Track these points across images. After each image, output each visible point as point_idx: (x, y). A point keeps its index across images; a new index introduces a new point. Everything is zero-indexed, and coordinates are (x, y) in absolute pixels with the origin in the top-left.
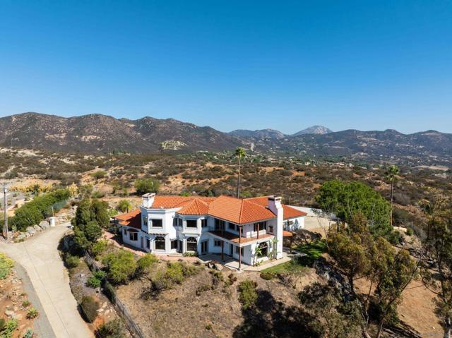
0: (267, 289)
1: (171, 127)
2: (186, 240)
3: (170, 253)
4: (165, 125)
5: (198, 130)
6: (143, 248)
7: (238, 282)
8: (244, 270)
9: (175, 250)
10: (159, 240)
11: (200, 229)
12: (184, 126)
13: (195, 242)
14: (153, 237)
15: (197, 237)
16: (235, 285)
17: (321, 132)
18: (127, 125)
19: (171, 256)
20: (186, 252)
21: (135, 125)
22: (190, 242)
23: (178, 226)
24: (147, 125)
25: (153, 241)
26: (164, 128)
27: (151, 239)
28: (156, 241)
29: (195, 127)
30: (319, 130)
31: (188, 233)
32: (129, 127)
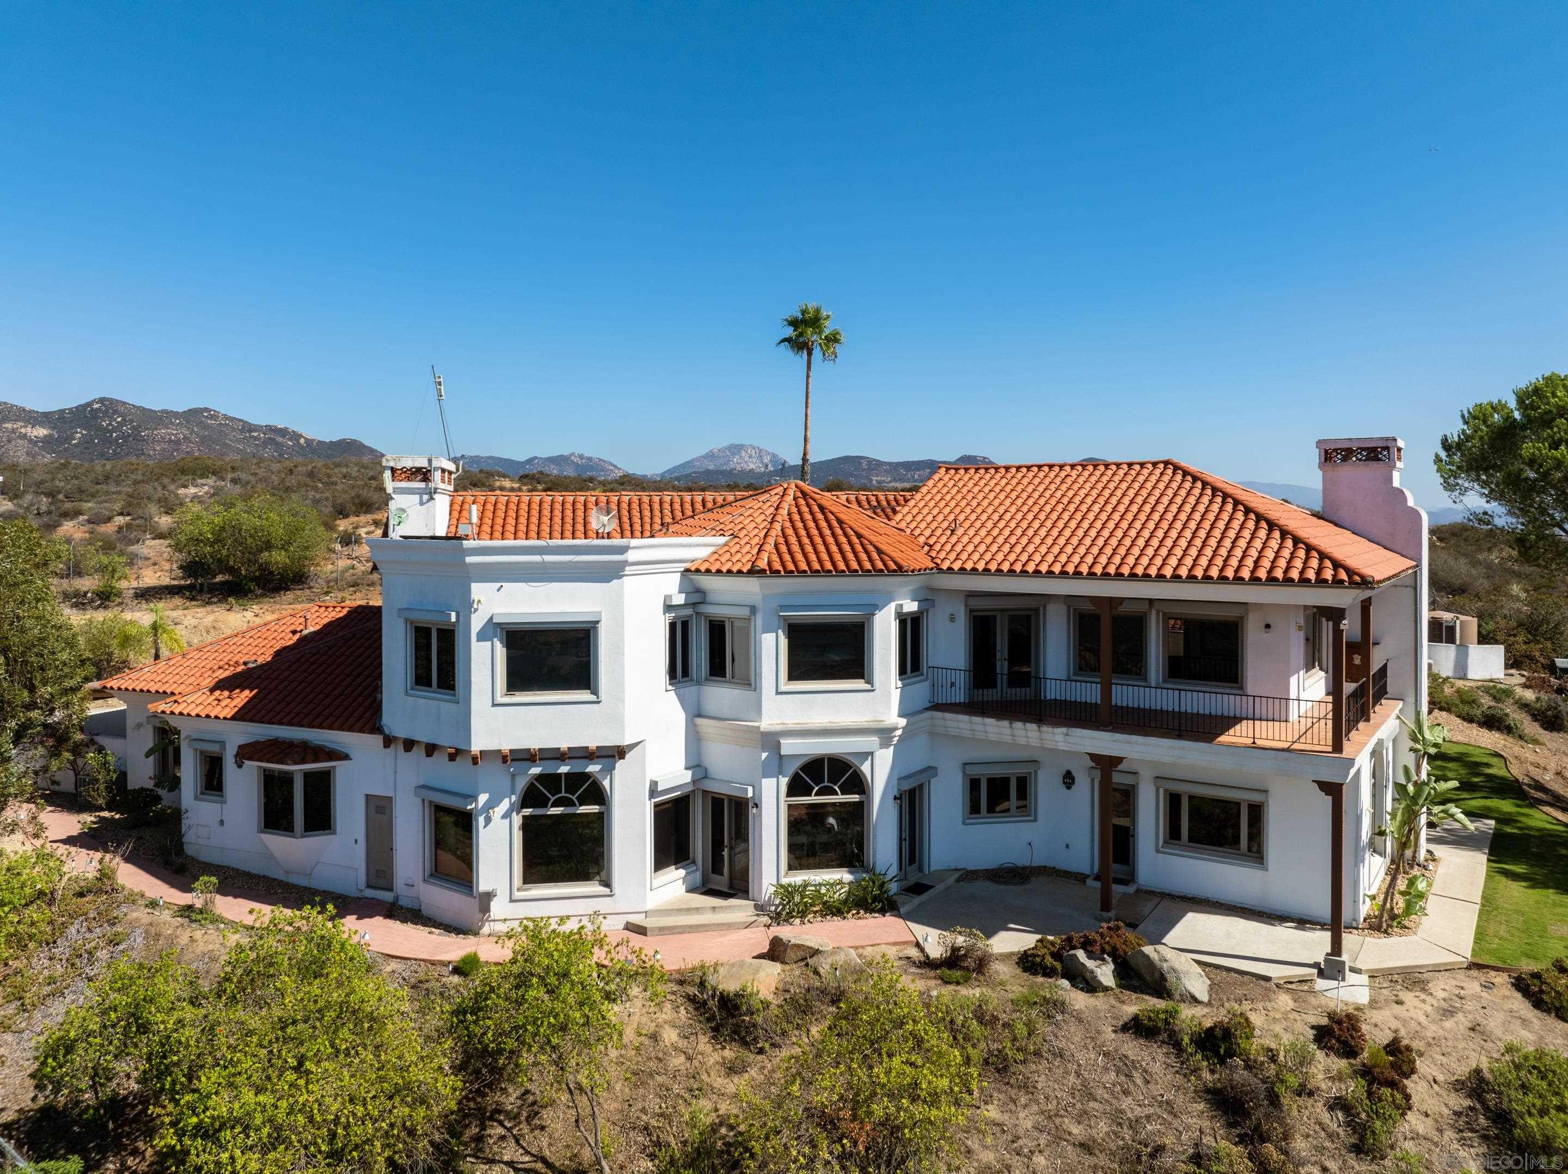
1: (204, 440)
2: (784, 781)
3: (650, 906)
4: (182, 433)
5: (314, 451)
6: (391, 890)
7: (1435, 1086)
8: (1367, 971)
9: (682, 872)
10: (555, 805)
11: (893, 686)
12: (255, 438)
13: (855, 798)
14: (507, 781)
15: (872, 754)
16: (1427, 1115)
17: (752, 466)
18: (13, 431)
19: (662, 930)
20: (785, 881)
21: (53, 429)
22: (813, 799)
23: (699, 683)
24: (106, 430)
25: (507, 815)
26: (178, 442)
27: (483, 798)
28: (527, 811)
29: (302, 441)
30: (747, 459)
31: (805, 727)
32: (24, 436)
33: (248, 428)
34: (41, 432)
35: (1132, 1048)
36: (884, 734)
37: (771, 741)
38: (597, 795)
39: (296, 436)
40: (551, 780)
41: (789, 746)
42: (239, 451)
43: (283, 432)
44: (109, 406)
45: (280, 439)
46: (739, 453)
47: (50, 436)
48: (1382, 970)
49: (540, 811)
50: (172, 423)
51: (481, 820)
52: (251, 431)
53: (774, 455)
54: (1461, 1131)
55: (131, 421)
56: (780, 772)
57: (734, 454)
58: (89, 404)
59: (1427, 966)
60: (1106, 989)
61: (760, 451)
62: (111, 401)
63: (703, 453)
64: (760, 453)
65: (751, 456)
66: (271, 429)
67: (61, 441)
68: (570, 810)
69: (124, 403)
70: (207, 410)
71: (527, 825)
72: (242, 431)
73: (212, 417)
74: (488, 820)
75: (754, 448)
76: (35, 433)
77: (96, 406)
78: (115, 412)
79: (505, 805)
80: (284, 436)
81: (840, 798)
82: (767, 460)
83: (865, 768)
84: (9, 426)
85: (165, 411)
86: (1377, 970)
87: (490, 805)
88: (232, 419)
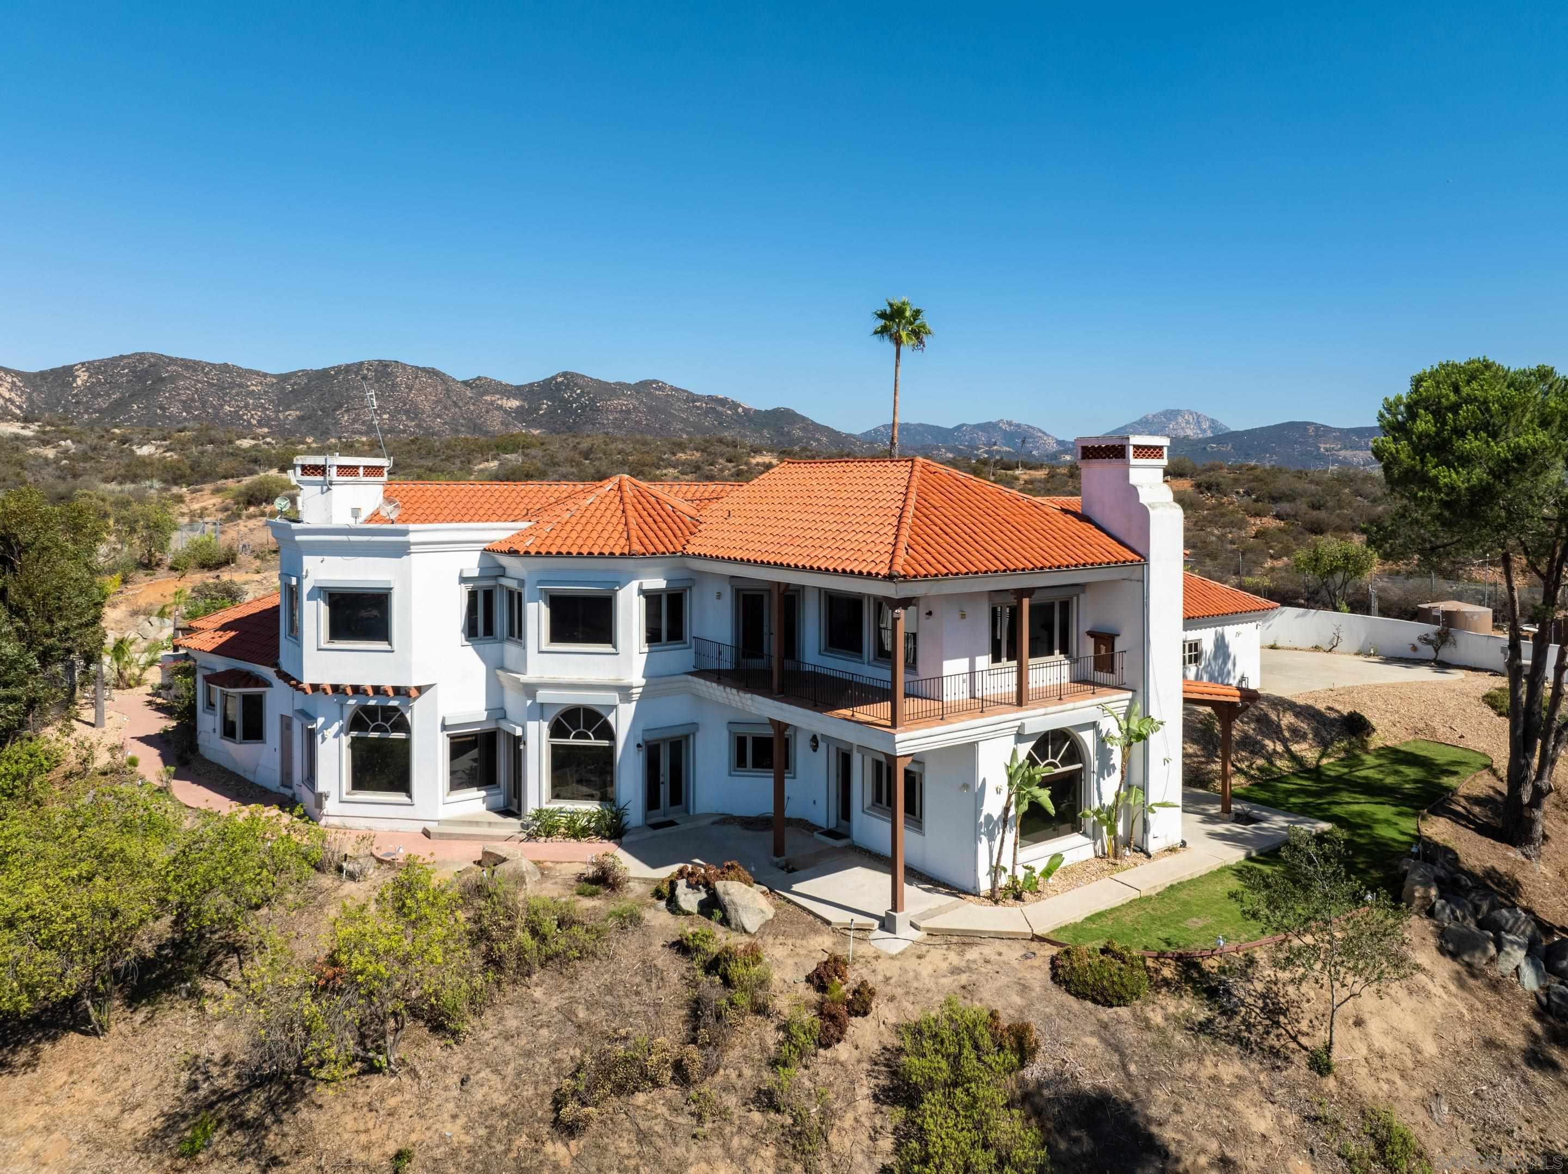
0: (1110, 1081)
1: (651, 410)
2: (545, 725)
3: (440, 816)
4: (632, 403)
5: (750, 420)
6: (291, 788)
7: (882, 1026)
8: (926, 929)
9: (483, 793)
10: (374, 730)
11: (636, 651)
12: (698, 408)
13: (605, 743)
14: (337, 709)
15: (615, 706)
16: (857, 1048)
17: (1189, 432)
18: (492, 403)
19: (443, 836)
20: (545, 806)
21: (524, 400)
22: (571, 741)
23: (502, 641)
24: (566, 401)
25: (336, 736)
26: (628, 412)
27: (321, 721)
28: (354, 734)
29: (740, 410)
30: (1183, 425)
31: (556, 681)
32: (500, 408)
33: (692, 398)
34: (514, 403)
35: (665, 960)
36: (624, 691)
37: (530, 690)
38: (403, 725)
39: (735, 406)
40: (370, 712)
41: (543, 696)
42: (683, 420)
43: (723, 402)
44: (570, 379)
45: (720, 409)
46: (1176, 418)
47: (522, 407)
48: (942, 930)
49: (363, 734)
50: (624, 395)
51: (319, 737)
52: (694, 401)
53: (1213, 421)
54: (876, 1064)
55: (589, 393)
56: (542, 717)
57: (1169, 420)
58: (554, 378)
59: (989, 932)
60: (688, 914)
61: (1199, 416)
62: (573, 375)
63: (1137, 418)
64: (1198, 419)
65: (1188, 422)
66: (712, 399)
67: (530, 411)
68: (384, 735)
69: (583, 376)
70: (656, 382)
71: (354, 743)
72: (687, 401)
73: (660, 388)
74: (324, 739)
75: (1191, 413)
76: (509, 404)
77: (559, 380)
78: (576, 385)
79: (336, 727)
80: (724, 406)
81: (593, 742)
82: (1205, 425)
83: (611, 719)
84: (488, 398)
85: (619, 384)
86: (937, 930)
87: (326, 726)
88: (677, 390)
